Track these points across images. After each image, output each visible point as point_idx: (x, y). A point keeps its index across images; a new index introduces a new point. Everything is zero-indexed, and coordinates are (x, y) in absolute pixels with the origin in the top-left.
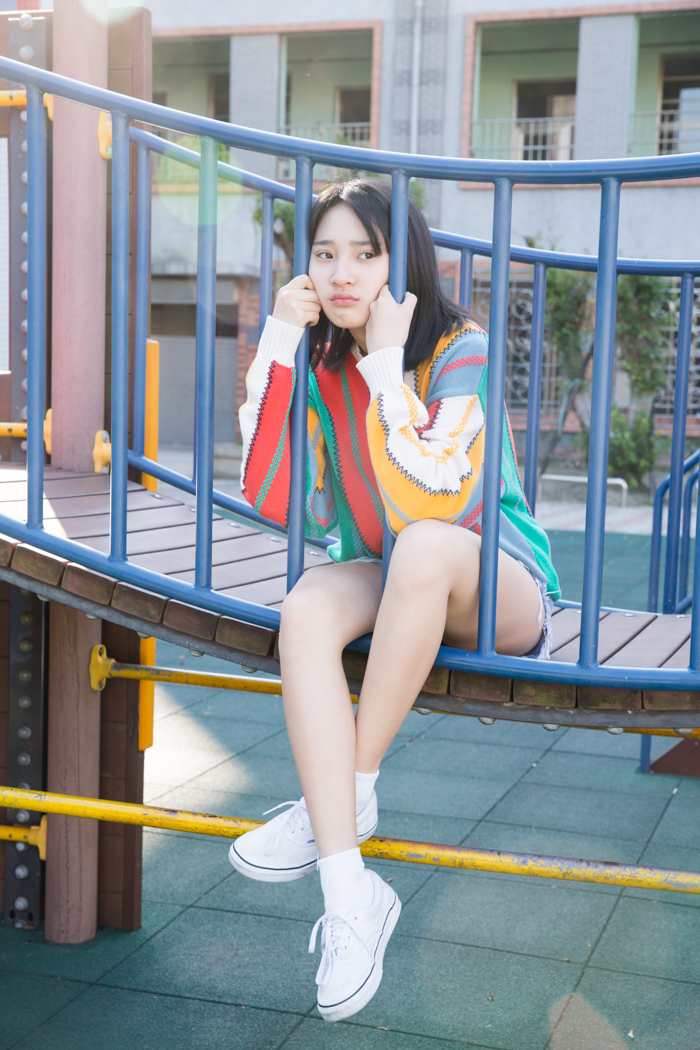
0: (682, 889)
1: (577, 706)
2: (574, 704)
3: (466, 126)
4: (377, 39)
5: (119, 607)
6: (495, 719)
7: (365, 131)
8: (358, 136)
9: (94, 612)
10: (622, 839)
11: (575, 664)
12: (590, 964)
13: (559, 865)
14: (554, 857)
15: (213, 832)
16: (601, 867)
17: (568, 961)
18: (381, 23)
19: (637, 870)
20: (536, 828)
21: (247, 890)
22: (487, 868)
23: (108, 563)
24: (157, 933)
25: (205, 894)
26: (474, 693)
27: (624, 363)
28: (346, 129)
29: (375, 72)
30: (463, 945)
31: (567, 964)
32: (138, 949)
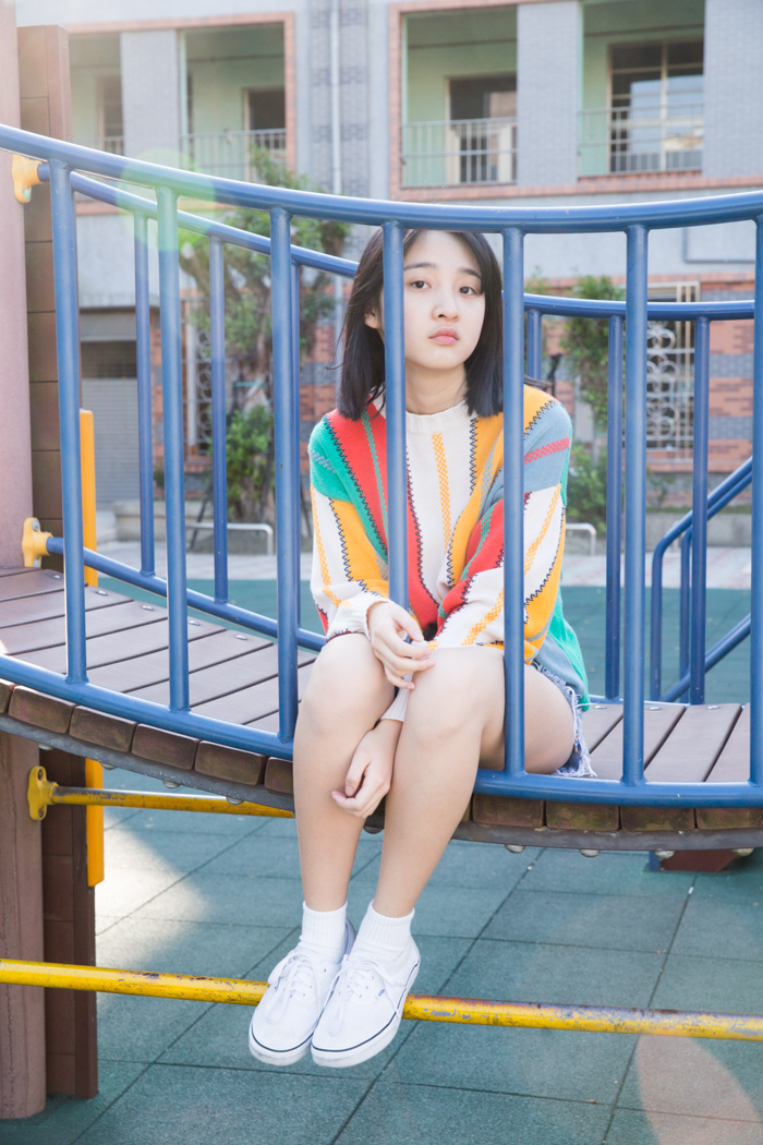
0: (752, 1037)
1: (620, 828)
2: (617, 826)
3: (395, 129)
4: (288, 33)
5: (78, 736)
6: (524, 846)
7: (280, 137)
8: (272, 144)
9: (48, 741)
10: (638, 951)
11: (618, 782)
12: (620, 1104)
13: (610, 1016)
14: (603, 1007)
15: (203, 997)
16: (658, 1016)
17: (594, 1103)
18: (293, 15)
19: (700, 1018)
20: (540, 943)
21: (217, 1039)
22: (526, 1024)
23: (65, 686)
24: (117, 1099)
25: (169, 1047)
26: (501, 818)
27: (585, 393)
28: (258, 136)
29: (289, 71)
30: (474, 1090)
31: (594, 1106)
32: (97, 1120)
